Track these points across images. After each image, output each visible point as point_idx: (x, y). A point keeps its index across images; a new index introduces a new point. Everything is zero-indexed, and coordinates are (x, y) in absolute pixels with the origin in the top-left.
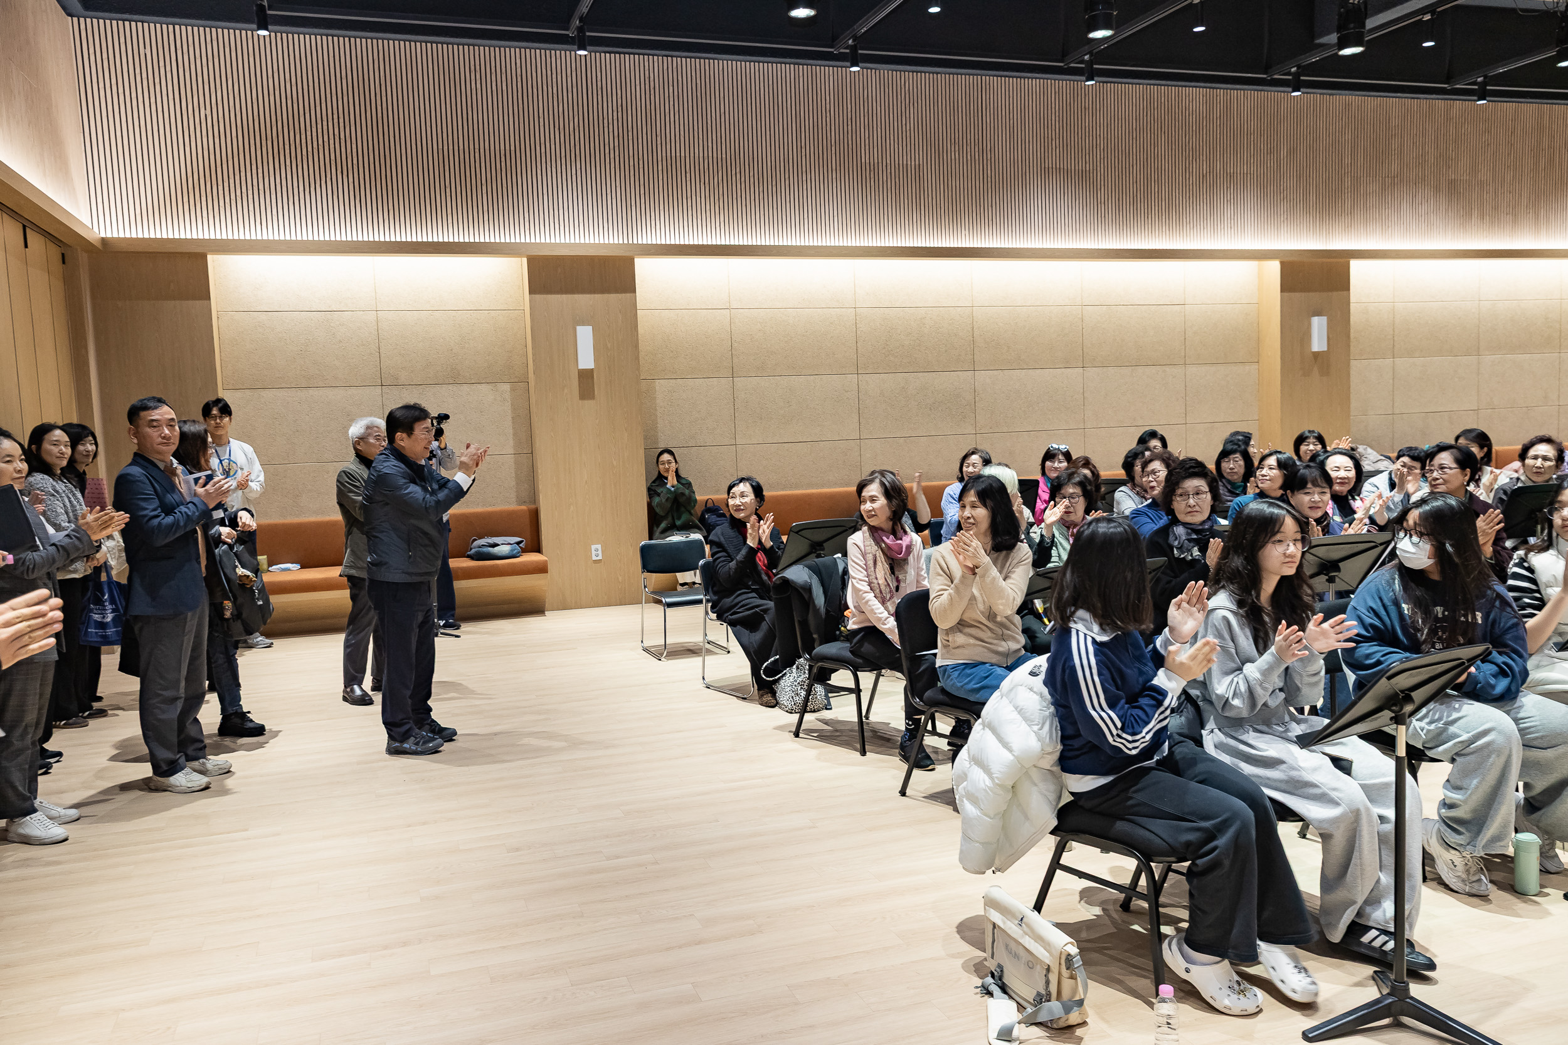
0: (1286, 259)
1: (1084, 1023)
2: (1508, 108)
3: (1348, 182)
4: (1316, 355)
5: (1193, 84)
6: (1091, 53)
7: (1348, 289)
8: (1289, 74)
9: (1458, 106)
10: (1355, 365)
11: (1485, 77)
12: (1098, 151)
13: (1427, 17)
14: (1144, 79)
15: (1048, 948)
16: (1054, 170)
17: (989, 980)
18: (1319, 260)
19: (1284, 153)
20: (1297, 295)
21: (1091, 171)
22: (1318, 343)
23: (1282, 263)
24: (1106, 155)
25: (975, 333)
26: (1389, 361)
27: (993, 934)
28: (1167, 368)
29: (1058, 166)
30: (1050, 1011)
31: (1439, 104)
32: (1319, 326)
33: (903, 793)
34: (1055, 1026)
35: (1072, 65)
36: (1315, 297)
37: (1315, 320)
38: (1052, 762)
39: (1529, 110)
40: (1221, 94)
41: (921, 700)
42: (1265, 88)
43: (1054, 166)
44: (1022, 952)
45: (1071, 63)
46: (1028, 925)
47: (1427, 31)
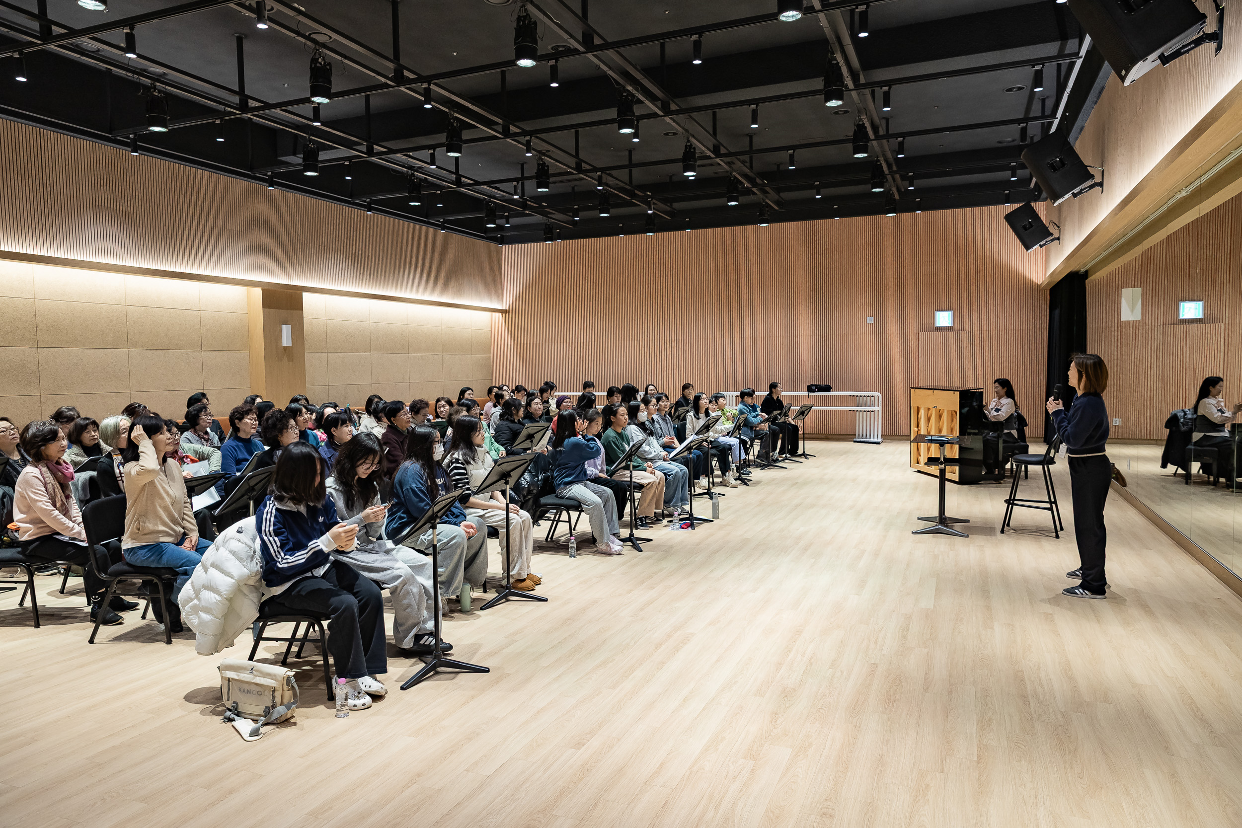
0: (266, 288)
1: (293, 717)
2: (380, 217)
3: (299, 246)
4: (285, 348)
5: (203, 168)
6: (135, 134)
7: (302, 309)
8: (266, 175)
9: (356, 212)
10: (307, 355)
11: (371, 199)
12: (137, 201)
13: (347, 163)
14: (170, 158)
15: (274, 678)
16: (103, 207)
17: (228, 713)
18: (285, 290)
19: (261, 222)
20: (273, 310)
21: (132, 213)
22: (286, 341)
23: (263, 290)
24: (143, 204)
25: (38, 319)
26: (325, 354)
27: (229, 685)
28: (189, 352)
29: (106, 205)
30: (279, 712)
31: (346, 209)
32: (286, 331)
33: (91, 641)
34: (279, 722)
35: (118, 138)
36: (283, 313)
37: (284, 327)
38: (255, 581)
39: (390, 221)
40: (221, 177)
41: (106, 574)
42: (249, 180)
43: (103, 205)
44: (253, 688)
45: (118, 136)
46: (257, 671)
47: (348, 170)
